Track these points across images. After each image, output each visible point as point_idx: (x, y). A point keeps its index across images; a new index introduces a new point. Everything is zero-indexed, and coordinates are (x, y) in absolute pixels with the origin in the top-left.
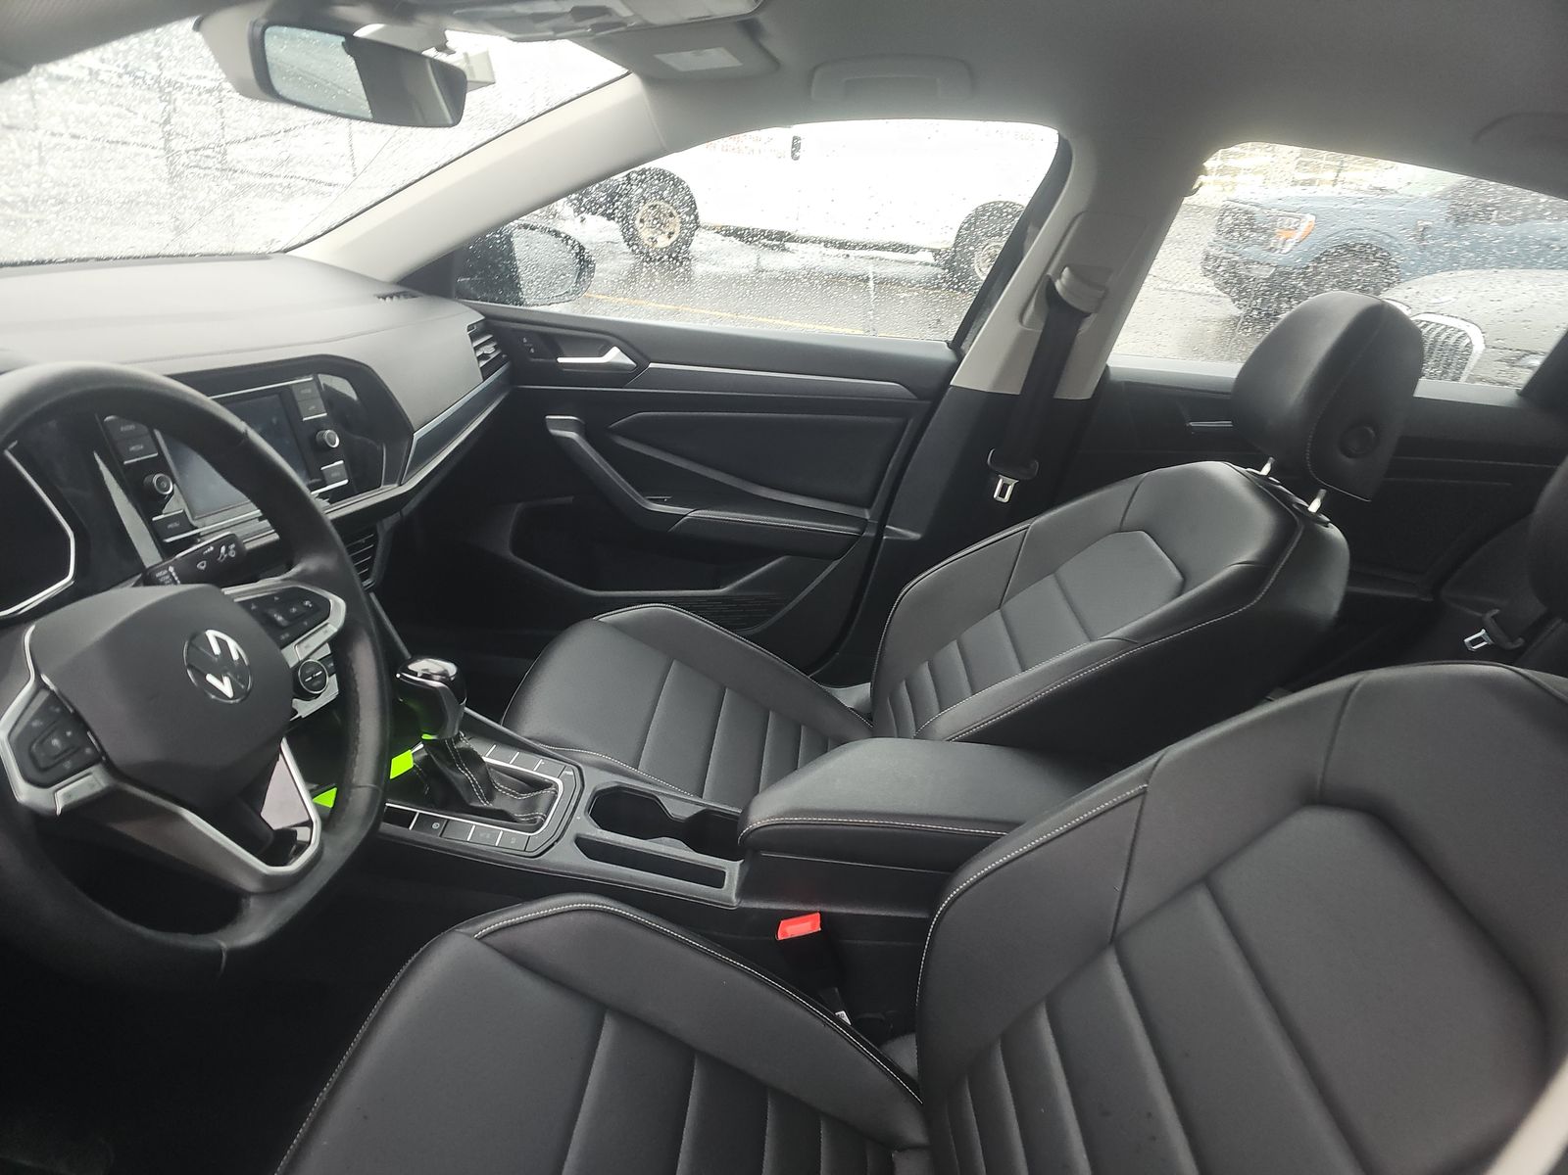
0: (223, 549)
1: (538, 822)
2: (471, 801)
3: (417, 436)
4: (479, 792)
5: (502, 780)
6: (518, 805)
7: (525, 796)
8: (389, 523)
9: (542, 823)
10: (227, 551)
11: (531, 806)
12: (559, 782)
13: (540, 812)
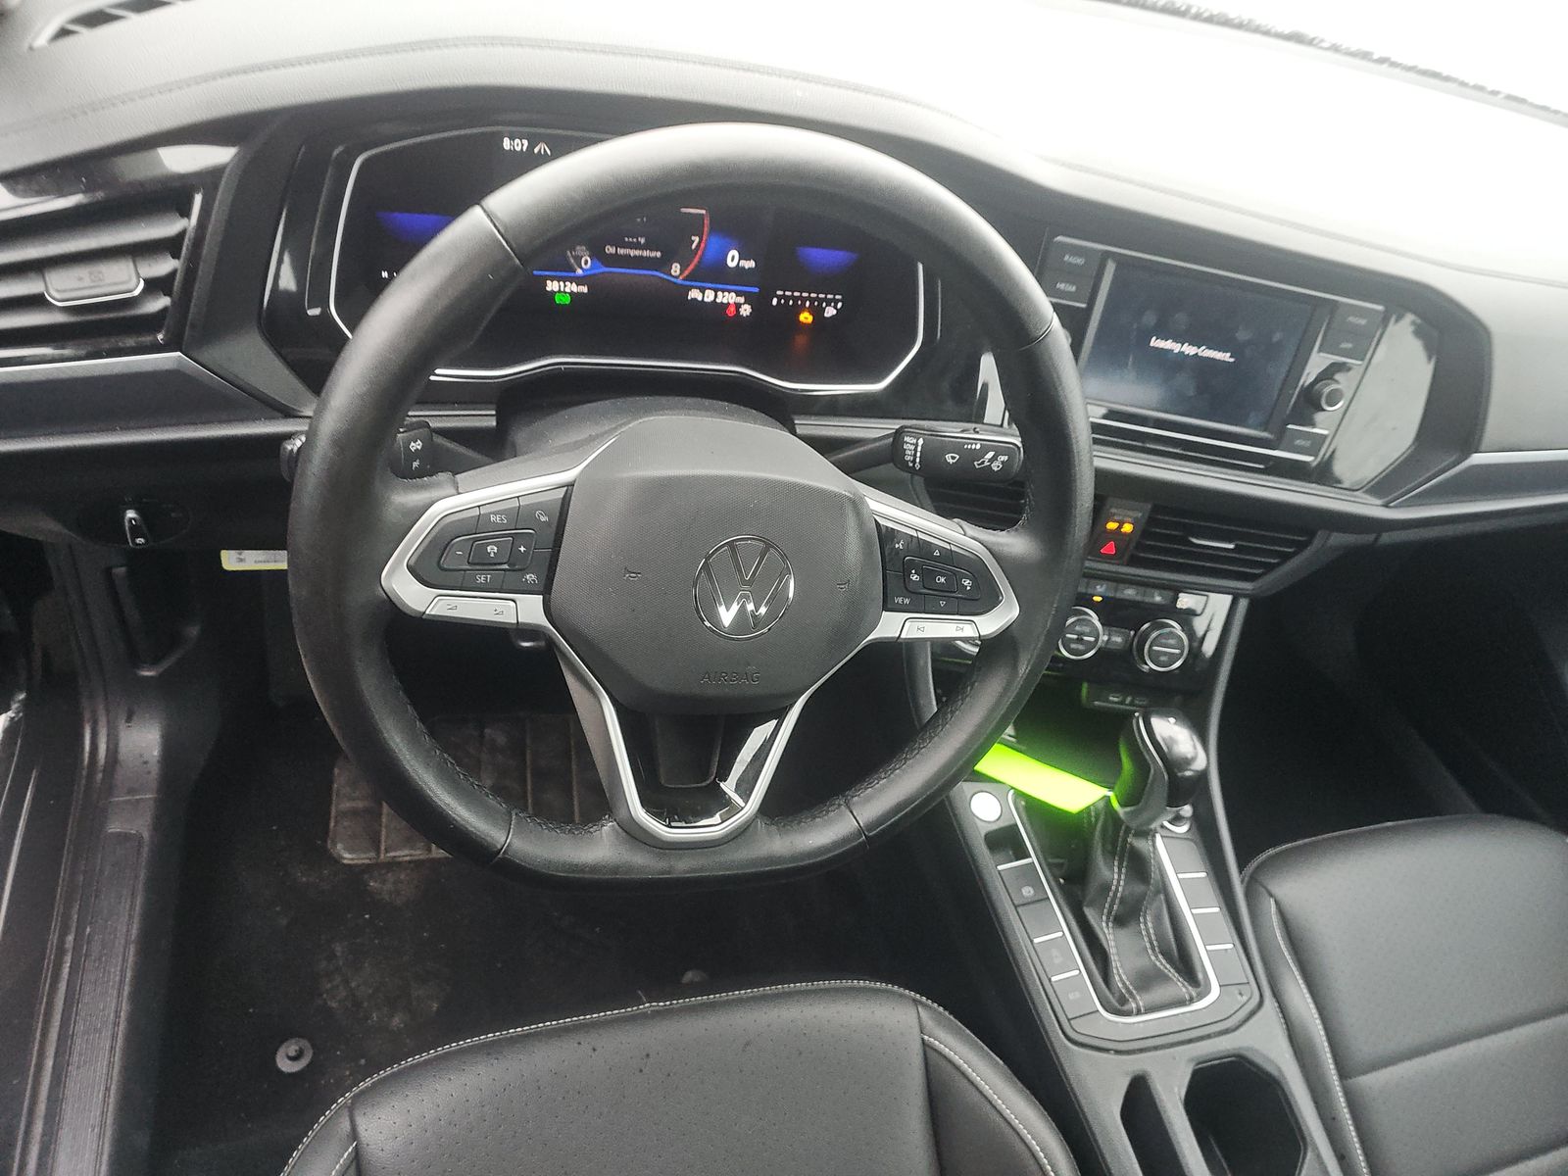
0: (991, 454)
1: (1126, 1008)
2: (1091, 905)
3: (1477, 459)
4: (1111, 906)
5: (1158, 919)
6: (1141, 962)
7: (1162, 963)
8: (1338, 539)
9: (1129, 1014)
10: (992, 460)
11: (1146, 980)
12: (1215, 991)
13: (1141, 1000)
